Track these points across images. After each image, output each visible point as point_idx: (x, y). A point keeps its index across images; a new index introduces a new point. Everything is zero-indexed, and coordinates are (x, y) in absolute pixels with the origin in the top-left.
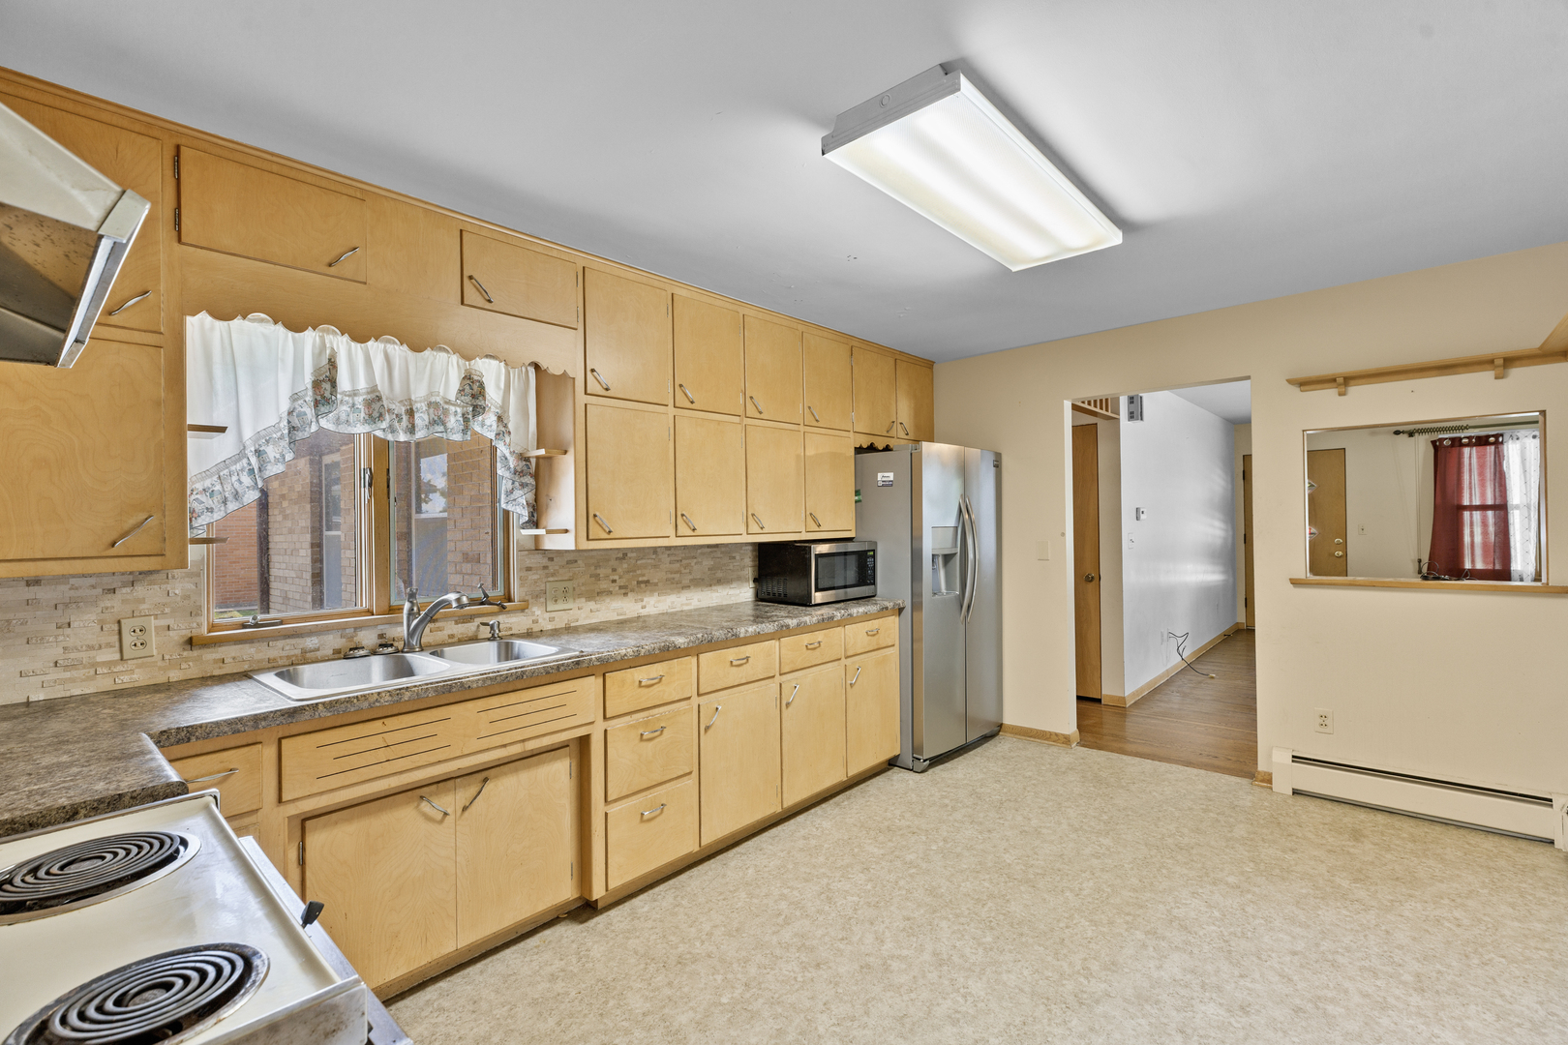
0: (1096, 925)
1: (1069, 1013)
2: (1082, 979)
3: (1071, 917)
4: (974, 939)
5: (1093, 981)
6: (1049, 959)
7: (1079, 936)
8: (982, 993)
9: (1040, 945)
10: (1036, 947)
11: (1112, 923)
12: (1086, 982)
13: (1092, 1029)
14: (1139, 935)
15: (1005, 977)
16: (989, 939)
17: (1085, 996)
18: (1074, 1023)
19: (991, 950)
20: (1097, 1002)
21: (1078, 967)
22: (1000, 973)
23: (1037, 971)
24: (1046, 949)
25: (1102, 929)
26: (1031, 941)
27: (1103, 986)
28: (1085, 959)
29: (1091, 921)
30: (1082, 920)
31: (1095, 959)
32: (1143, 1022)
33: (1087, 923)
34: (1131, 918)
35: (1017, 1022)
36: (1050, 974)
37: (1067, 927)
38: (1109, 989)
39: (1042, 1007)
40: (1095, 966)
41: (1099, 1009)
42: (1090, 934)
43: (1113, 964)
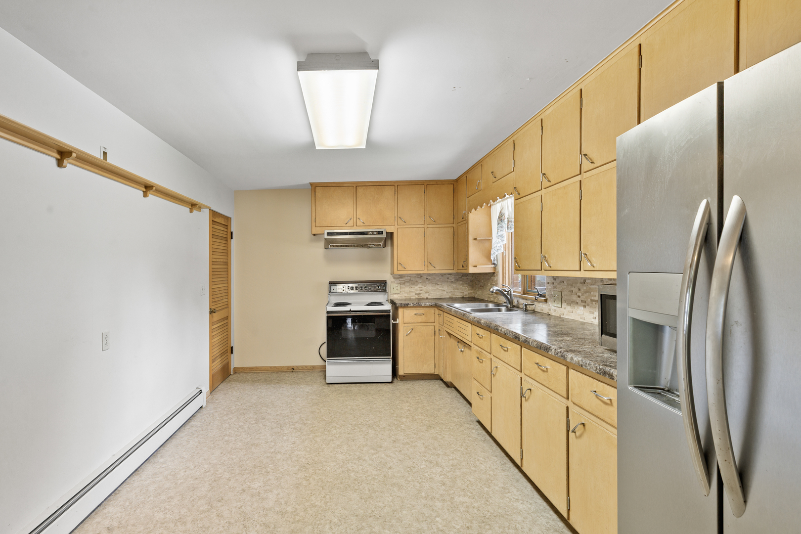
0: (312, 504)
1: (307, 462)
2: (307, 475)
3: (326, 503)
4: (358, 472)
5: (303, 477)
6: (324, 478)
7: (317, 495)
8: (337, 456)
9: (331, 482)
10: (331, 480)
11: (305, 510)
12: (305, 475)
13: (298, 461)
14: (290, 509)
15: (335, 464)
16: (352, 474)
17: (304, 470)
18: (304, 460)
19: (347, 471)
20: (299, 470)
21: (311, 479)
22: (337, 464)
23: (325, 471)
24: (327, 481)
25: (308, 504)
26: (336, 482)
27: (299, 476)
28: (310, 484)
29: (316, 506)
30: (320, 505)
31: (306, 486)
32: (282, 470)
33: (316, 504)
34: (297, 519)
35: (321, 453)
36: (320, 472)
37: (325, 497)
38: (296, 476)
39: (316, 460)
40: (305, 483)
41: (297, 467)
42: (313, 498)
43: (298, 487)
